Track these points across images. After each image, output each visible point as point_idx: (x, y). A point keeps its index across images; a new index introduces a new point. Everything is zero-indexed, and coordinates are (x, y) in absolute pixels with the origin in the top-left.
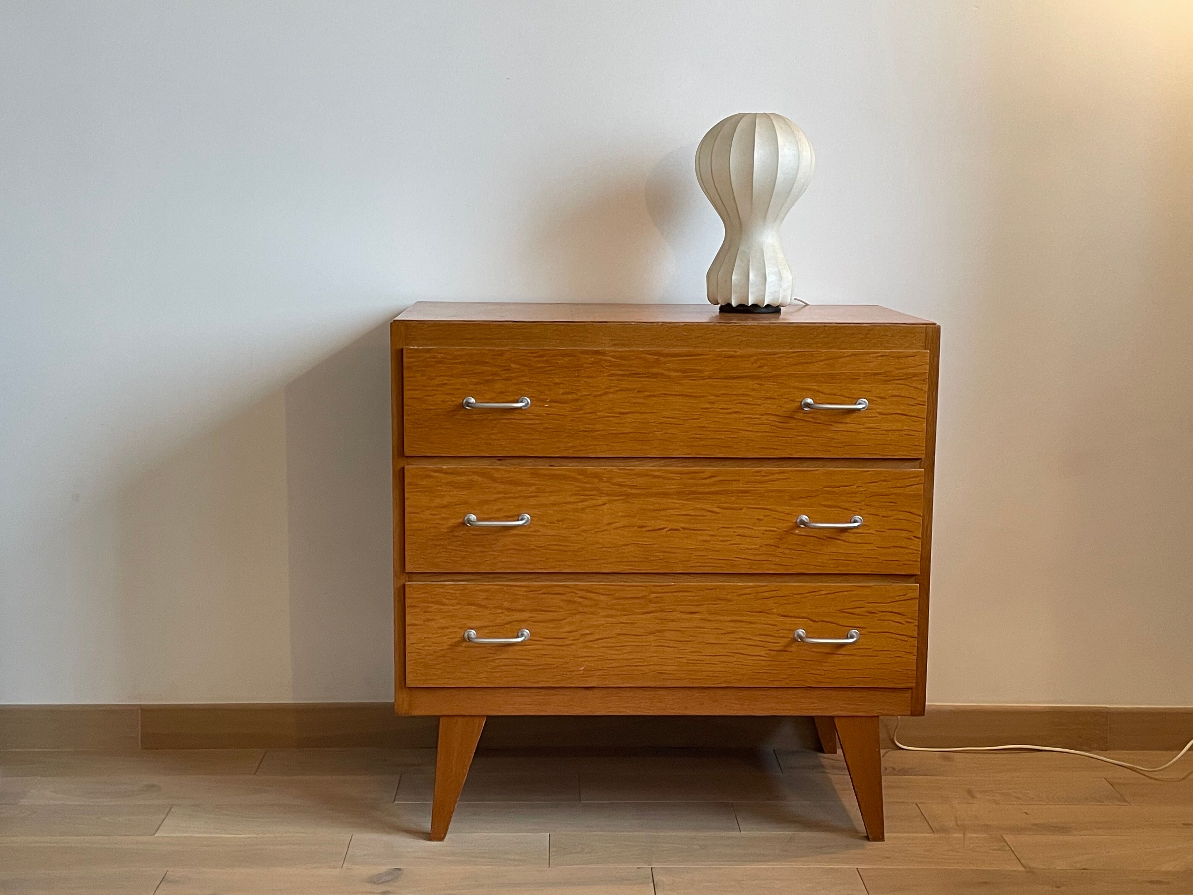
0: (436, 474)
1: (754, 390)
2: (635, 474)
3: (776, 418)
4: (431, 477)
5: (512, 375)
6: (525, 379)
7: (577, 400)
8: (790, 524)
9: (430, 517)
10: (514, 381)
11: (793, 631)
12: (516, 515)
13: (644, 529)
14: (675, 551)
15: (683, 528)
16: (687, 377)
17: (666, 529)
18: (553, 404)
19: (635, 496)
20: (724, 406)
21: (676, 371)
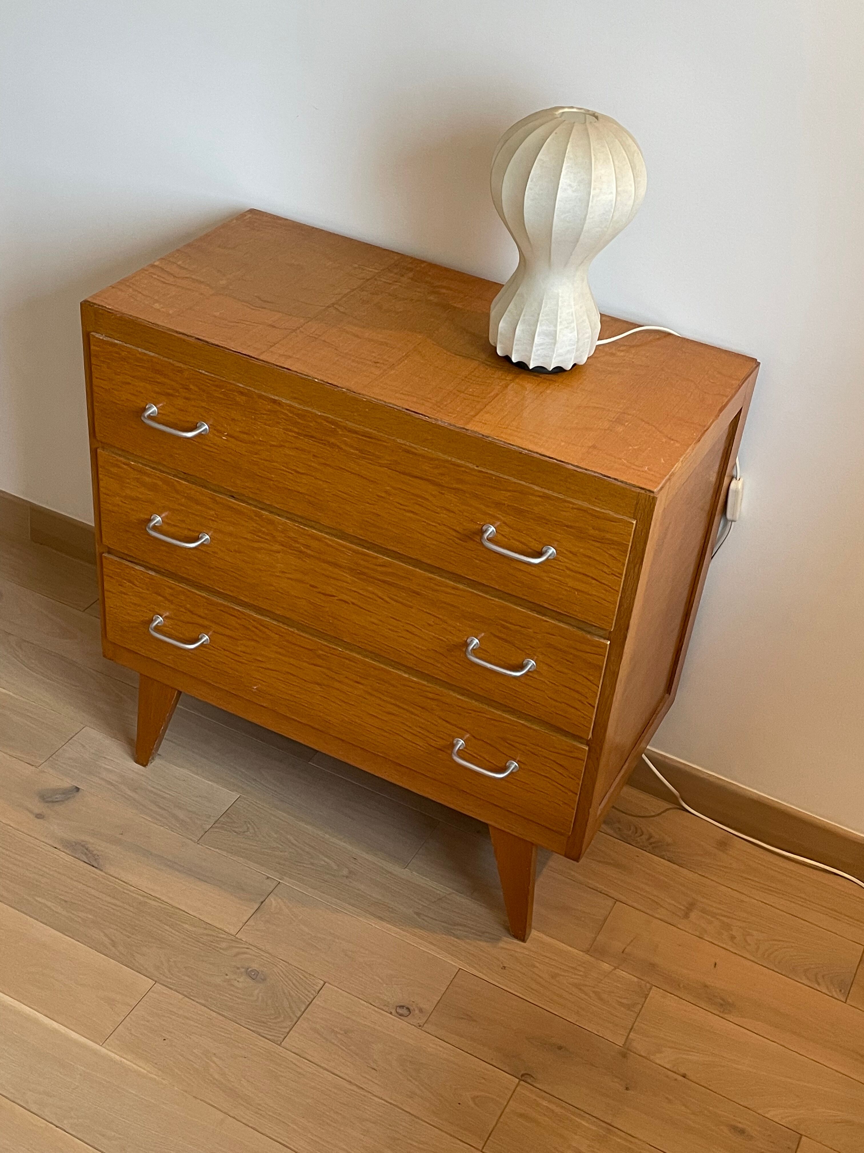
0: (125, 467)
1: (434, 496)
2: (309, 535)
3: (454, 534)
4: (119, 467)
5: (192, 396)
6: (204, 404)
7: (254, 443)
8: (461, 641)
9: (120, 503)
10: (193, 403)
11: (453, 738)
12: (197, 532)
13: (315, 589)
14: (342, 620)
15: (353, 604)
16: (364, 458)
17: (336, 598)
18: (230, 439)
19: (309, 556)
20: (401, 502)
21: (352, 447)
